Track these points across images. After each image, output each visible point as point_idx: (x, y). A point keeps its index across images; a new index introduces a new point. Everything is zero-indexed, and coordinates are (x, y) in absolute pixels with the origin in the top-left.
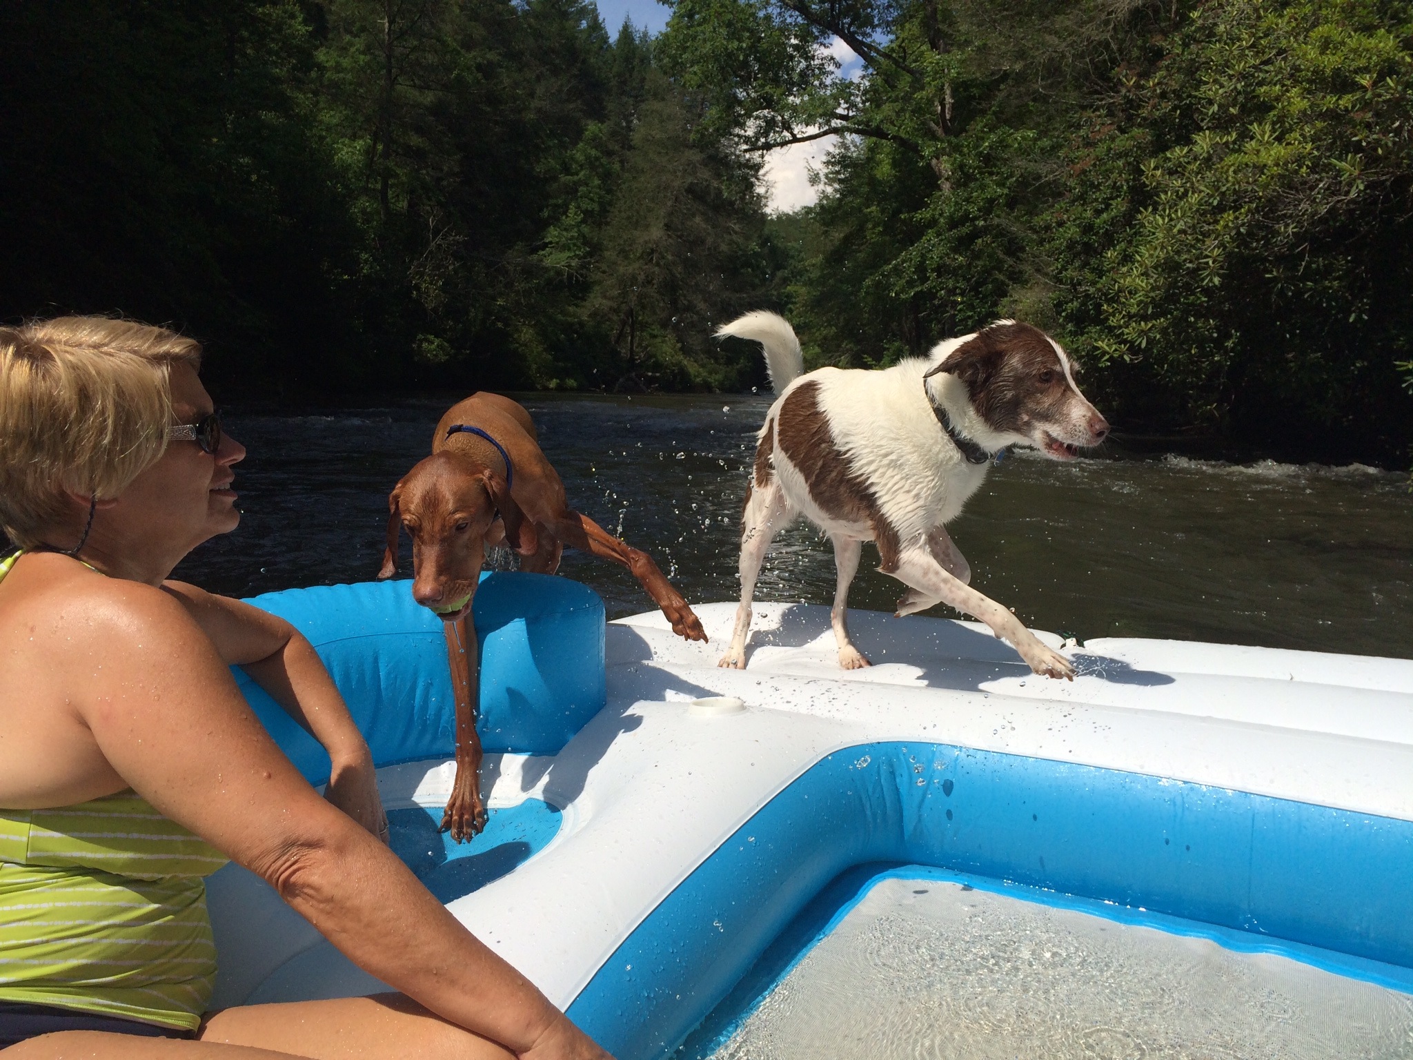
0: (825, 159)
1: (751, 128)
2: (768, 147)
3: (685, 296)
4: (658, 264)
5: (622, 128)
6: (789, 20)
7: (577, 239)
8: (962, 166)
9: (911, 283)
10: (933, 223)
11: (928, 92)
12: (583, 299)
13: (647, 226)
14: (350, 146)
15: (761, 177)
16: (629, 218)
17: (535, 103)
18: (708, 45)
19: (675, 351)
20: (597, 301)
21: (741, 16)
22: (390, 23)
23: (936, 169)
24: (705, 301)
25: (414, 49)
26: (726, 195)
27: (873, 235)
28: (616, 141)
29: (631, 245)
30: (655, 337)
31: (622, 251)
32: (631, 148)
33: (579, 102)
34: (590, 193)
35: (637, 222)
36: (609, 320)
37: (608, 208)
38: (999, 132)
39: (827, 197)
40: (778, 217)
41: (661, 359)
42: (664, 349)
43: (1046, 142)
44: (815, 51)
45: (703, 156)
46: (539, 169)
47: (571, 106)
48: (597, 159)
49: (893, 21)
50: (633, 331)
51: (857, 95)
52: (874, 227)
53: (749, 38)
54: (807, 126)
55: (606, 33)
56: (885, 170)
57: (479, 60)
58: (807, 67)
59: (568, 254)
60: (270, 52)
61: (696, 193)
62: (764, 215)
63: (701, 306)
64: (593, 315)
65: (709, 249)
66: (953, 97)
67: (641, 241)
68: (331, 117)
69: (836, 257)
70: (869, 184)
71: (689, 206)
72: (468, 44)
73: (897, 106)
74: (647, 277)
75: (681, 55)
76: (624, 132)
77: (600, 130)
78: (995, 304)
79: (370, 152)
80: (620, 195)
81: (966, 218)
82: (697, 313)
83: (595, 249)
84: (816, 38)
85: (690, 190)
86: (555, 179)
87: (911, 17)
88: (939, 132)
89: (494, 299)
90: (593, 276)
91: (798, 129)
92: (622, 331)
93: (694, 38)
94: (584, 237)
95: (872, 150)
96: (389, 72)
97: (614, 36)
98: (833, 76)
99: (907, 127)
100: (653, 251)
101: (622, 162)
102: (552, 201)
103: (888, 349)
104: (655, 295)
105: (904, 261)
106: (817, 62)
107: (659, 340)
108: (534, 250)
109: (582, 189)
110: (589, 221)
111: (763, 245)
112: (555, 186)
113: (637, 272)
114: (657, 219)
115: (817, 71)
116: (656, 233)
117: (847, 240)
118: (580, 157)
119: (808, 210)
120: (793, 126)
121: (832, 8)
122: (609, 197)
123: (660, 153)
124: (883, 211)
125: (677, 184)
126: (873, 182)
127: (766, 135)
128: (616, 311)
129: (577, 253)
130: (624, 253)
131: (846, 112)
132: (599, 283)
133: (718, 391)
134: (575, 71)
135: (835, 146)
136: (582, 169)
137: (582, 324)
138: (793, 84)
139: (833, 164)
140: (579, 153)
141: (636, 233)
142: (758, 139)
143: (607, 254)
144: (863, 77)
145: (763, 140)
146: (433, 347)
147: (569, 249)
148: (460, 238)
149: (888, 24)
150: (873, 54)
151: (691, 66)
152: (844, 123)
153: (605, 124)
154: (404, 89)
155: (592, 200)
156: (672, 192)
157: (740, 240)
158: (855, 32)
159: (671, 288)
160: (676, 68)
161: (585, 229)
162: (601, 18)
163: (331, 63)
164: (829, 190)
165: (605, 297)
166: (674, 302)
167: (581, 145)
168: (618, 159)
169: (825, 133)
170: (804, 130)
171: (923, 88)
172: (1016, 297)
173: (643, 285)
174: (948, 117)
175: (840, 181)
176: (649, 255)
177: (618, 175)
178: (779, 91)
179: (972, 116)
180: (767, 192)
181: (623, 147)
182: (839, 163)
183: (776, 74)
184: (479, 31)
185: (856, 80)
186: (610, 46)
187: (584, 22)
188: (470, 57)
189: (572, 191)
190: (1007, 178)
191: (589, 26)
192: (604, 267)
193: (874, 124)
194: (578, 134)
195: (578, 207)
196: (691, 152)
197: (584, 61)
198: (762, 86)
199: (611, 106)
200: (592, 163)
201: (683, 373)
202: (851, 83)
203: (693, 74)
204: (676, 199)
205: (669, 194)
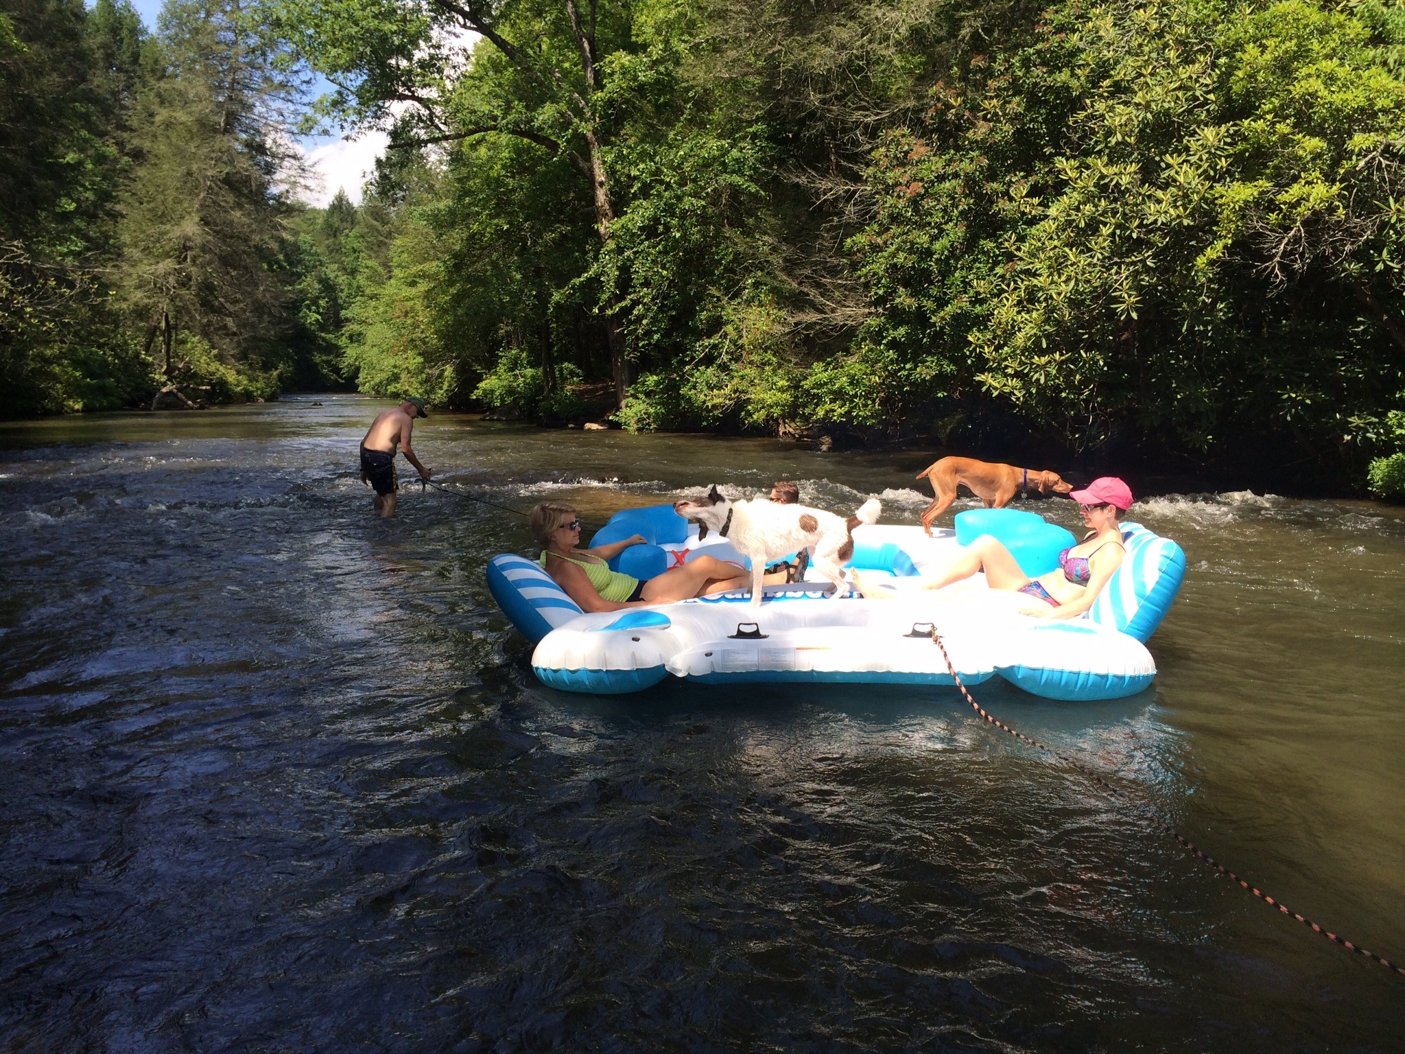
13: (178, 220)
32: (127, 129)
35: (164, 215)
41: (198, 368)
50: (168, 338)
61: (232, 184)
67: (171, 236)
71: (227, 198)
85: (227, 180)
100: (187, 248)
101: (118, 144)
114: (189, 212)
116: (191, 227)
125: (211, 172)
133: (261, 400)
141: (164, 227)
159: (206, 289)
173: (177, 286)
176: (182, 251)
181: (116, 128)
201: (222, 383)
204: (210, 191)
205: (202, 184)
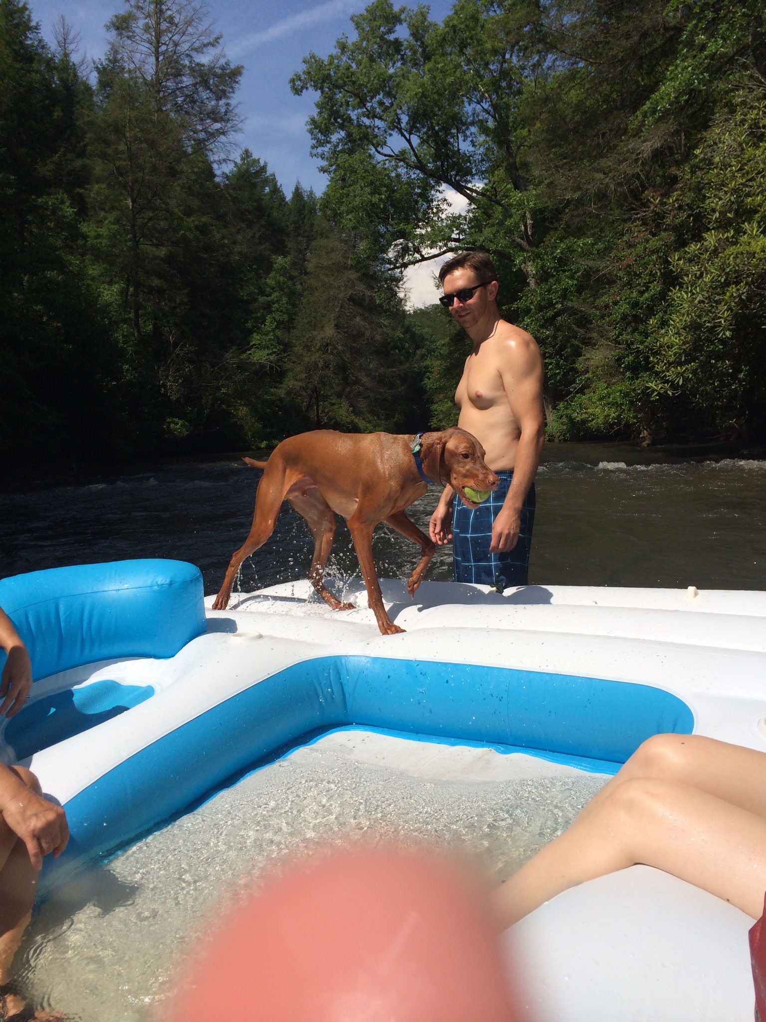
1: (391, 254)
2: (405, 265)
3: (353, 374)
4: (332, 353)
5: (300, 260)
6: (413, 177)
7: (274, 340)
8: (543, 268)
11: (516, 218)
12: (280, 383)
14: (109, 290)
15: (401, 286)
16: (309, 322)
17: (238, 248)
18: (357, 199)
19: (349, 414)
20: (290, 383)
21: (380, 177)
22: (133, 202)
23: (525, 270)
24: (367, 376)
25: (150, 219)
26: (378, 302)
28: (297, 269)
29: (312, 341)
30: (334, 404)
31: (305, 346)
32: (306, 273)
34: (281, 307)
35: (315, 326)
36: (300, 395)
37: (294, 317)
38: (567, 241)
40: (414, 312)
41: (339, 420)
42: (340, 413)
43: (600, 246)
44: (433, 195)
45: (359, 274)
46: (243, 294)
47: (262, 247)
48: (284, 283)
49: (485, 171)
50: (318, 402)
51: (465, 224)
53: (386, 191)
54: (431, 248)
55: (283, 194)
57: (197, 223)
58: (428, 207)
59: (267, 352)
60: (49, 229)
61: (356, 300)
62: (404, 311)
63: (365, 379)
64: (289, 393)
65: (367, 339)
66: (532, 220)
67: (319, 337)
68: (94, 270)
71: (351, 311)
72: (189, 212)
73: (494, 229)
74: (325, 363)
75: (339, 208)
76: (301, 262)
77: (285, 262)
78: (574, 362)
79: (123, 293)
80: (301, 307)
81: (550, 304)
82: (363, 385)
83: (287, 347)
84: (433, 187)
85: (351, 299)
86: (256, 300)
87: (498, 167)
88: (524, 243)
89: (219, 389)
90: (287, 365)
91: (426, 251)
92: (310, 402)
93: (348, 195)
94: (278, 339)
96: (135, 237)
97: (289, 196)
98: (447, 212)
99: (502, 244)
100: (327, 344)
102: (253, 316)
104: (332, 375)
106: (434, 203)
107: (336, 406)
108: (244, 352)
109: (275, 305)
110: (281, 327)
111: (405, 333)
112: (257, 304)
113: (317, 360)
115: (435, 210)
116: (329, 331)
118: (272, 283)
119: (436, 307)
120: (422, 250)
121: (442, 165)
122: (295, 309)
123: (327, 275)
125: (341, 295)
127: (403, 257)
128: (304, 389)
129: (274, 350)
130: (308, 348)
131: (458, 237)
132: (291, 370)
134: (263, 222)
136: (274, 292)
137: (281, 400)
138: (419, 220)
140: (271, 280)
141: (315, 333)
142: (397, 261)
143: (295, 349)
144: (468, 211)
145: (401, 261)
146: (178, 426)
147: (268, 348)
148: (192, 349)
149: (483, 173)
150: (474, 195)
151: (347, 215)
152: (457, 244)
153: (288, 258)
154: (147, 248)
155: (282, 312)
156: (338, 302)
157: (389, 332)
158: (459, 181)
159: (342, 369)
160: (337, 215)
162: (279, 184)
163: (92, 234)
165: (296, 380)
166: (345, 379)
167: (272, 274)
168: (298, 282)
169: (444, 252)
170: (429, 251)
171: (511, 216)
172: (588, 356)
173: (323, 369)
174: (530, 233)
176: (325, 347)
177: (300, 293)
178: (410, 226)
179: (546, 231)
180: (405, 295)
181: (301, 273)
183: (407, 215)
184: (195, 203)
185: (464, 214)
186: (287, 203)
187: (267, 188)
188: (191, 221)
189: (268, 307)
190: (575, 273)
191: (271, 191)
192: (294, 359)
193: (478, 244)
194: (269, 267)
195: (272, 318)
196: (350, 272)
197: (269, 216)
198: (397, 224)
199: (290, 244)
200: (281, 287)
202: (460, 216)
203: (348, 220)
204: (341, 307)
205: (336, 303)
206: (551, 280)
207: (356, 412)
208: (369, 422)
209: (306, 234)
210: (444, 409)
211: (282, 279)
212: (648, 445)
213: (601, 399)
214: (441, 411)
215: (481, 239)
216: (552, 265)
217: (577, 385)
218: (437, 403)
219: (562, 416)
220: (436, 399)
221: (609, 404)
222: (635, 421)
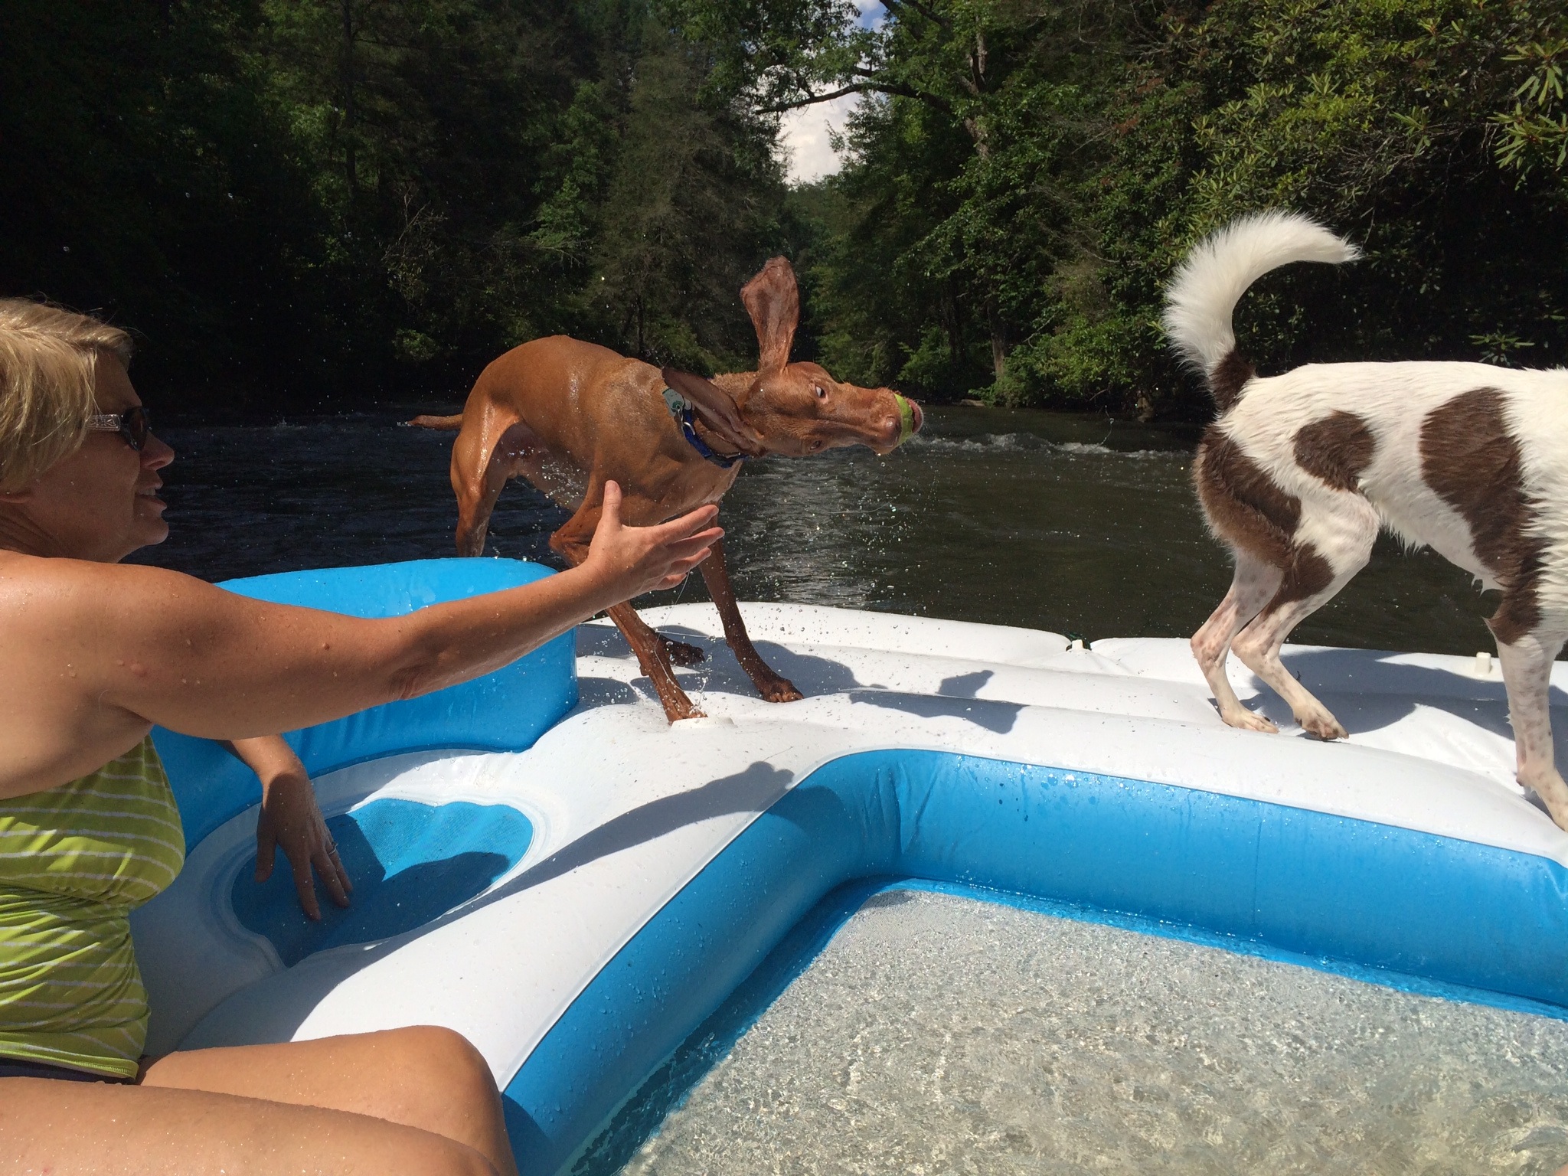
0: (847, 120)
1: (763, 86)
2: (783, 107)
3: (697, 280)
4: (665, 245)
5: (619, 88)
7: (574, 217)
8: (999, 127)
9: (947, 262)
10: (969, 192)
11: (960, 42)
12: (583, 286)
13: (653, 201)
14: (308, 114)
15: (778, 143)
16: (630, 192)
17: (517, 61)
19: (691, 344)
20: (599, 287)
23: (971, 131)
24: (721, 285)
26: (738, 163)
27: (904, 206)
28: (614, 103)
29: (634, 223)
30: (668, 326)
31: (625, 230)
32: (629, 110)
33: (568, 58)
34: (586, 163)
35: (641, 197)
36: (614, 309)
37: (607, 181)
38: (1038, 87)
39: (852, 165)
40: (799, 189)
41: (674, 351)
42: (677, 341)
43: (1089, 99)
45: (712, 119)
46: (527, 136)
47: (560, 63)
48: (592, 124)
50: (641, 320)
51: (880, 48)
52: (904, 199)
54: (825, 83)
56: (914, 132)
57: (451, 11)
58: (823, 15)
59: (563, 235)
61: (707, 162)
62: (784, 187)
63: (716, 291)
64: (596, 303)
65: (723, 226)
66: (986, 48)
67: (645, 218)
68: (284, 80)
69: (864, 233)
70: (897, 149)
71: (698, 177)
73: (925, 59)
74: (654, 259)
75: (680, 3)
76: (621, 92)
77: (594, 91)
78: (1040, 283)
79: (331, 119)
80: (619, 164)
81: (1006, 186)
82: (713, 300)
83: (594, 230)
85: (699, 158)
86: (546, 147)
88: (973, 88)
89: (482, 287)
90: (593, 259)
91: (815, 87)
92: (629, 321)
94: (582, 215)
95: (900, 110)
96: (349, 28)
98: (852, 26)
99: (936, 82)
100: (659, 230)
101: (620, 127)
102: (543, 174)
103: (925, 335)
104: (665, 280)
105: (938, 236)
106: (833, 10)
107: (671, 330)
108: (525, 231)
109: (578, 159)
110: (587, 197)
111: (783, 221)
112: (546, 155)
113: (642, 253)
114: (663, 193)
115: (834, 20)
116: (663, 208)
117: (875, 213)
118: (572, 122)
119: (831, 180)
120: (810, 83)
122: (609, 168)
123: (662, 116)
124: (914, 181)
125: (685, 151)
126: (901, 145)
127: (780, 94)
128: (621, 299)
129: (574, 233)
130: (627, 233)
131: (868, 67)
132: (601, 267)
134: (562, 23)
135: (858, 106)
136: (576, 136)
137: (583, 315)
138: (808, 36)
139: (857, 126)
140: (572, 117)
141: (639, 209)
142: (771, 100)
144: (885, 27)
145: (777, 100)
146: (415, 343)
147: (565, 229)
148: (440, 219)
151: (692, 18)
152: (867, 79)
153: (600, 84)
154: (366, 45)
155: (588, 171)
156: (679, 161)
157: (758, 216)
159: (682, 272)
160: (676, 18)
161: (582, 206)
163: (280, 18)
164: (854, 156)
165: (608, 283)
166: (686, 287)
167: (572, 108)
168: (616, 124)
169: (846, 91)
170: (822, 88)
171: (952, 39)
172: (1062, 273)
173: (651, 269)
174: (981, 71)
175: (866, 146)
176: (655, 234)
177: (617, 143)
178: (792, 43)
179: (1009, 68)
180: (786, 159)
181: (621, 110)
182: (864, 125)
183: (789, 25)
185: (878, 31)
189: (565, 161)
190: (1049, 140)
192: (604, 248)
193: (899, 80)
194: (569, 95)
195: (574, 180)
196: (698, 114)
197: (571, 12)
198: (773, 38)
199: (604, 62)
200: (586, 129)
202: (873, 34)
203: (695, 25)
204: (684, 170)
205: (676, 164)
206: (1011, 148)
207: (702, 342)
208: (722, 359)
209: (629, 47)
210: (838, 346)
211: (588, 116)
212: (1147, 420)
213: (1079, 342)
214: (834, 347)
215: (904, 73)
216: (1014, 124)
217: (1044, 320)
218: (827, 334)
219: (1019, 367)
220: (827, 329)
221: (1090, 351)
222: (1129, 380)
